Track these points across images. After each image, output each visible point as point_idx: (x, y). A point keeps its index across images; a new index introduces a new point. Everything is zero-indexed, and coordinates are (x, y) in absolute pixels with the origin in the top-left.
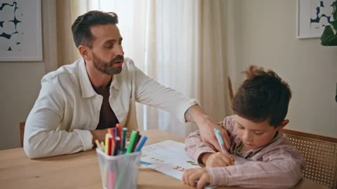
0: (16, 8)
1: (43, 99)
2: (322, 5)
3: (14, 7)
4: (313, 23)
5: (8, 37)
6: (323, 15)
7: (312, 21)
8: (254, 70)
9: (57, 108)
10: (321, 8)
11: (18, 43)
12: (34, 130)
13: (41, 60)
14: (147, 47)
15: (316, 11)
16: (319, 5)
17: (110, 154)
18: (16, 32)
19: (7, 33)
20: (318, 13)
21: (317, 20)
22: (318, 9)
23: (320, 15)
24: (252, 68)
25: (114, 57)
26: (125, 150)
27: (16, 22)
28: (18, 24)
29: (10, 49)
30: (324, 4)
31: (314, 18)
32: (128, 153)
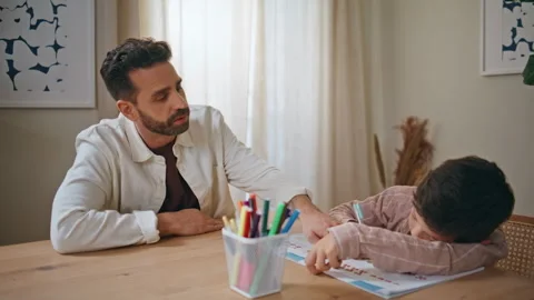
0: (58, 26)
1: (79, 165)
2: (520, 24)
3: (55, 25)
4: (506, 52)
5: (45, 70)
6: (522, 40)
7: (505, 48)
8: (414, 123)
9: (100, 180)
10: (518, 29)
11: (59, 80)
12: (64, 211)
13: (93, 106)
14: (251, 87)
15: (511, 34)
16: (515, 25)
17: (246, 236)
18: (57, 64)
19: (44, 64)
20: (514, 36)
21: (513, 47)
22: (514, 31)
23: (516, 40)
24: (410, 121)
25: (173, 113)
26: (266, 231)
27: (56, 47)
28: (59, 51)
29: (47, 89)
30: (523, 23)
31: (508, 44)
32: (272, 235)
